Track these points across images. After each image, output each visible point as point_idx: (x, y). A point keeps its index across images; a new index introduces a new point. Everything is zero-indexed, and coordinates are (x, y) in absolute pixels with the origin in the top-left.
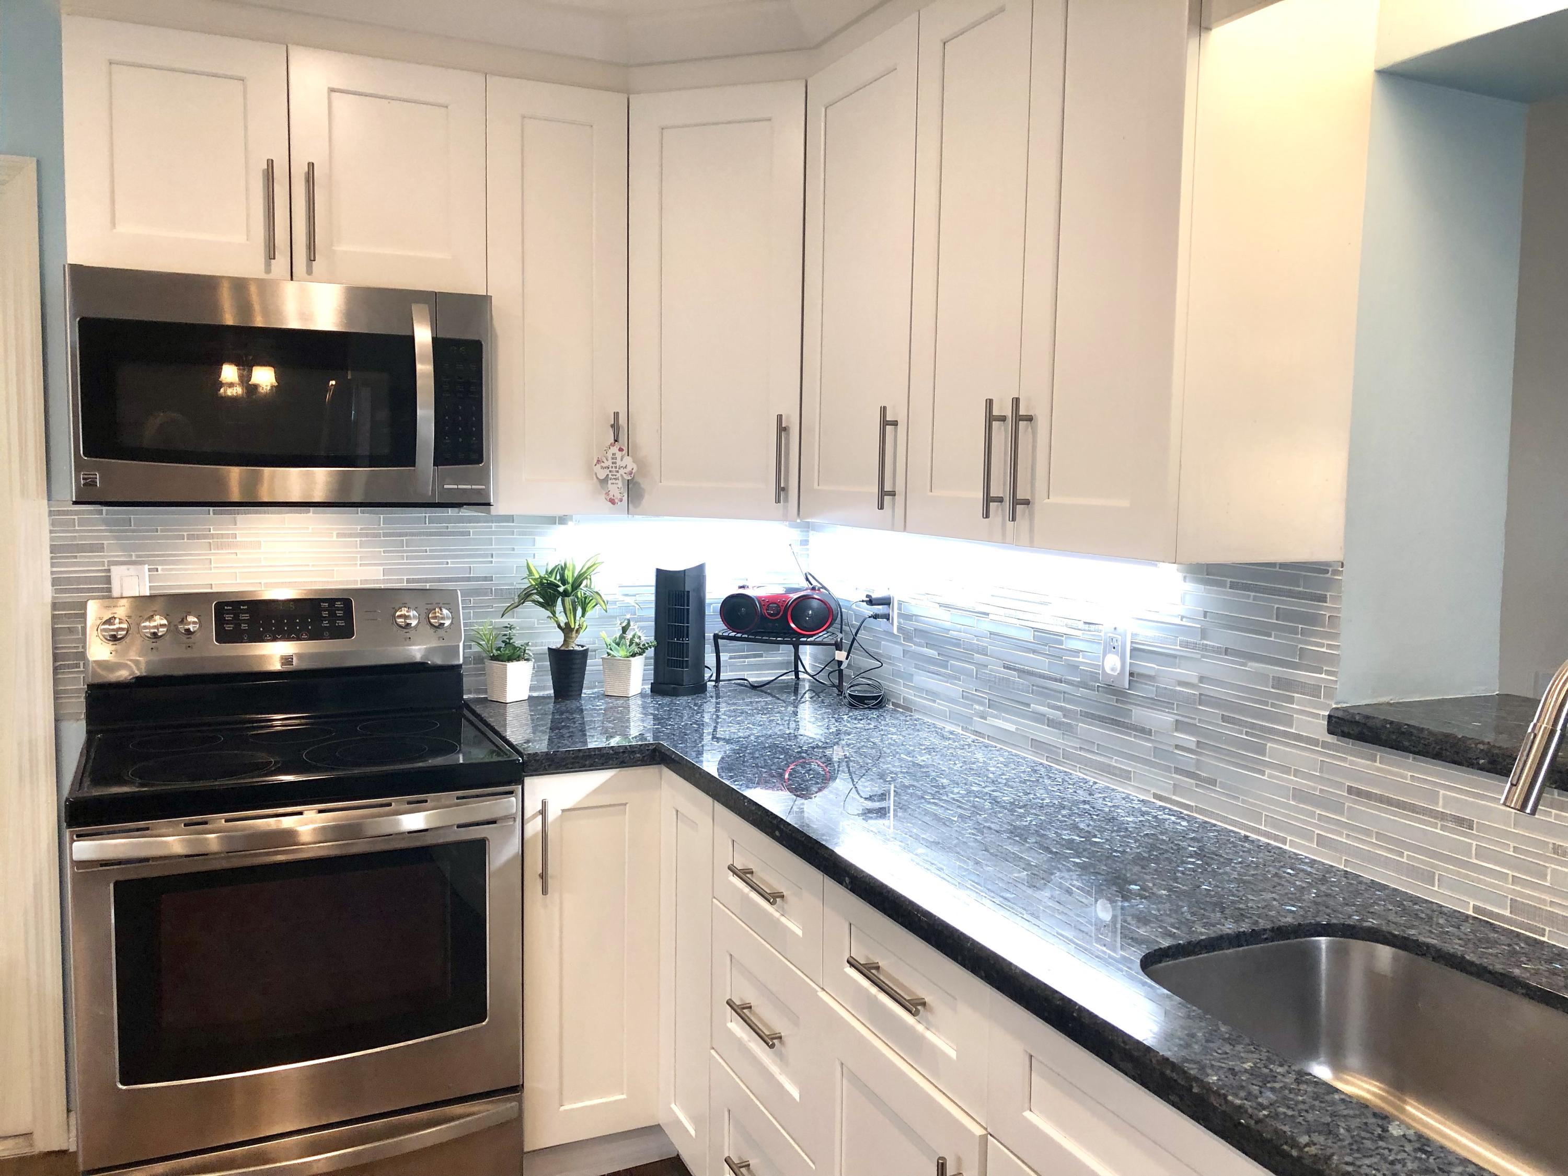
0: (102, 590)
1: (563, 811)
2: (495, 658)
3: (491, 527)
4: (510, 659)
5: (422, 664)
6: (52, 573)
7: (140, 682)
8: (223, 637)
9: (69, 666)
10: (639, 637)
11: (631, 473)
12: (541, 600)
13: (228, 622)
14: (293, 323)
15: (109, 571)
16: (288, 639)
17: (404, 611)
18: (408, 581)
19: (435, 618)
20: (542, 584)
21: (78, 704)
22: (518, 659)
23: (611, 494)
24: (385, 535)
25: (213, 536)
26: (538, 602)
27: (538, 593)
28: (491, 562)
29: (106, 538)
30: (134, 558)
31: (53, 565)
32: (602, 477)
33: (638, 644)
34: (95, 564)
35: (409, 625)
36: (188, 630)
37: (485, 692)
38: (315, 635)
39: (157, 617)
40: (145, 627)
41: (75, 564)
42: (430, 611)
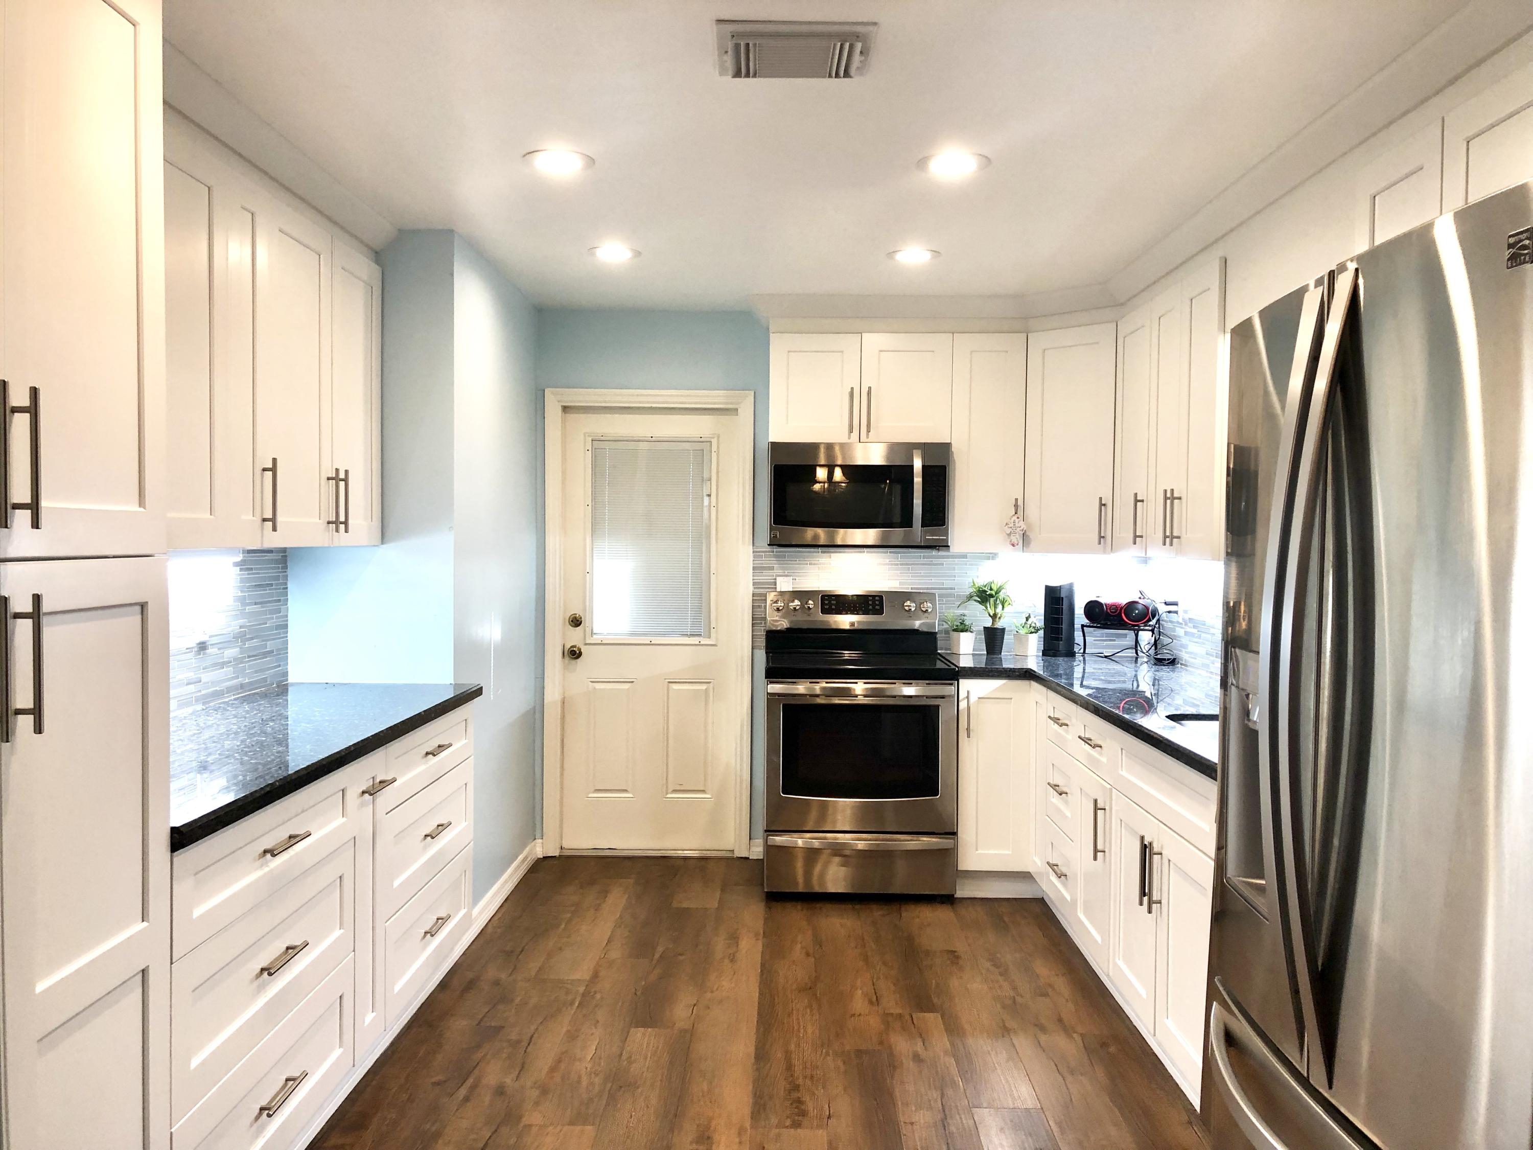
0: (772, 588)
1: (979, 698)
2: (955, 630)
3: (955, 561)
4: (962, 631)
5: (918, 630)
6: (753, 579)
7: (788, 630)
8: (824, 611)
9: (758, 624)
10: (1035, 624)
11: (1023, 530)
12: (979, 600)
13: (827, 604)
14: (860, 462)
15: (776, 579)
16: (853, 614)
17: (908, 603)
18: (912, 589)
19: (924, 607)
20: (979, 591)
21: (762, 642)
22: (966, 631)
23: (1013, 541)
24: (901, 564)
25: (820, 564)
26: (978, 601)
27: (977, 596)
28: (954, 580)
29: (775, 564)
30: (786, 574)
31: (753, 576)
32: (1008, 532)
33: (1034, 627)
34: (769, 576)
35: (910, 609)
36: (809, 607)
37: (950, 649)
38: (866, 612)
39: (796, 601)
40: (791, 606)
41: (761, 576)
42: (921, 604)
